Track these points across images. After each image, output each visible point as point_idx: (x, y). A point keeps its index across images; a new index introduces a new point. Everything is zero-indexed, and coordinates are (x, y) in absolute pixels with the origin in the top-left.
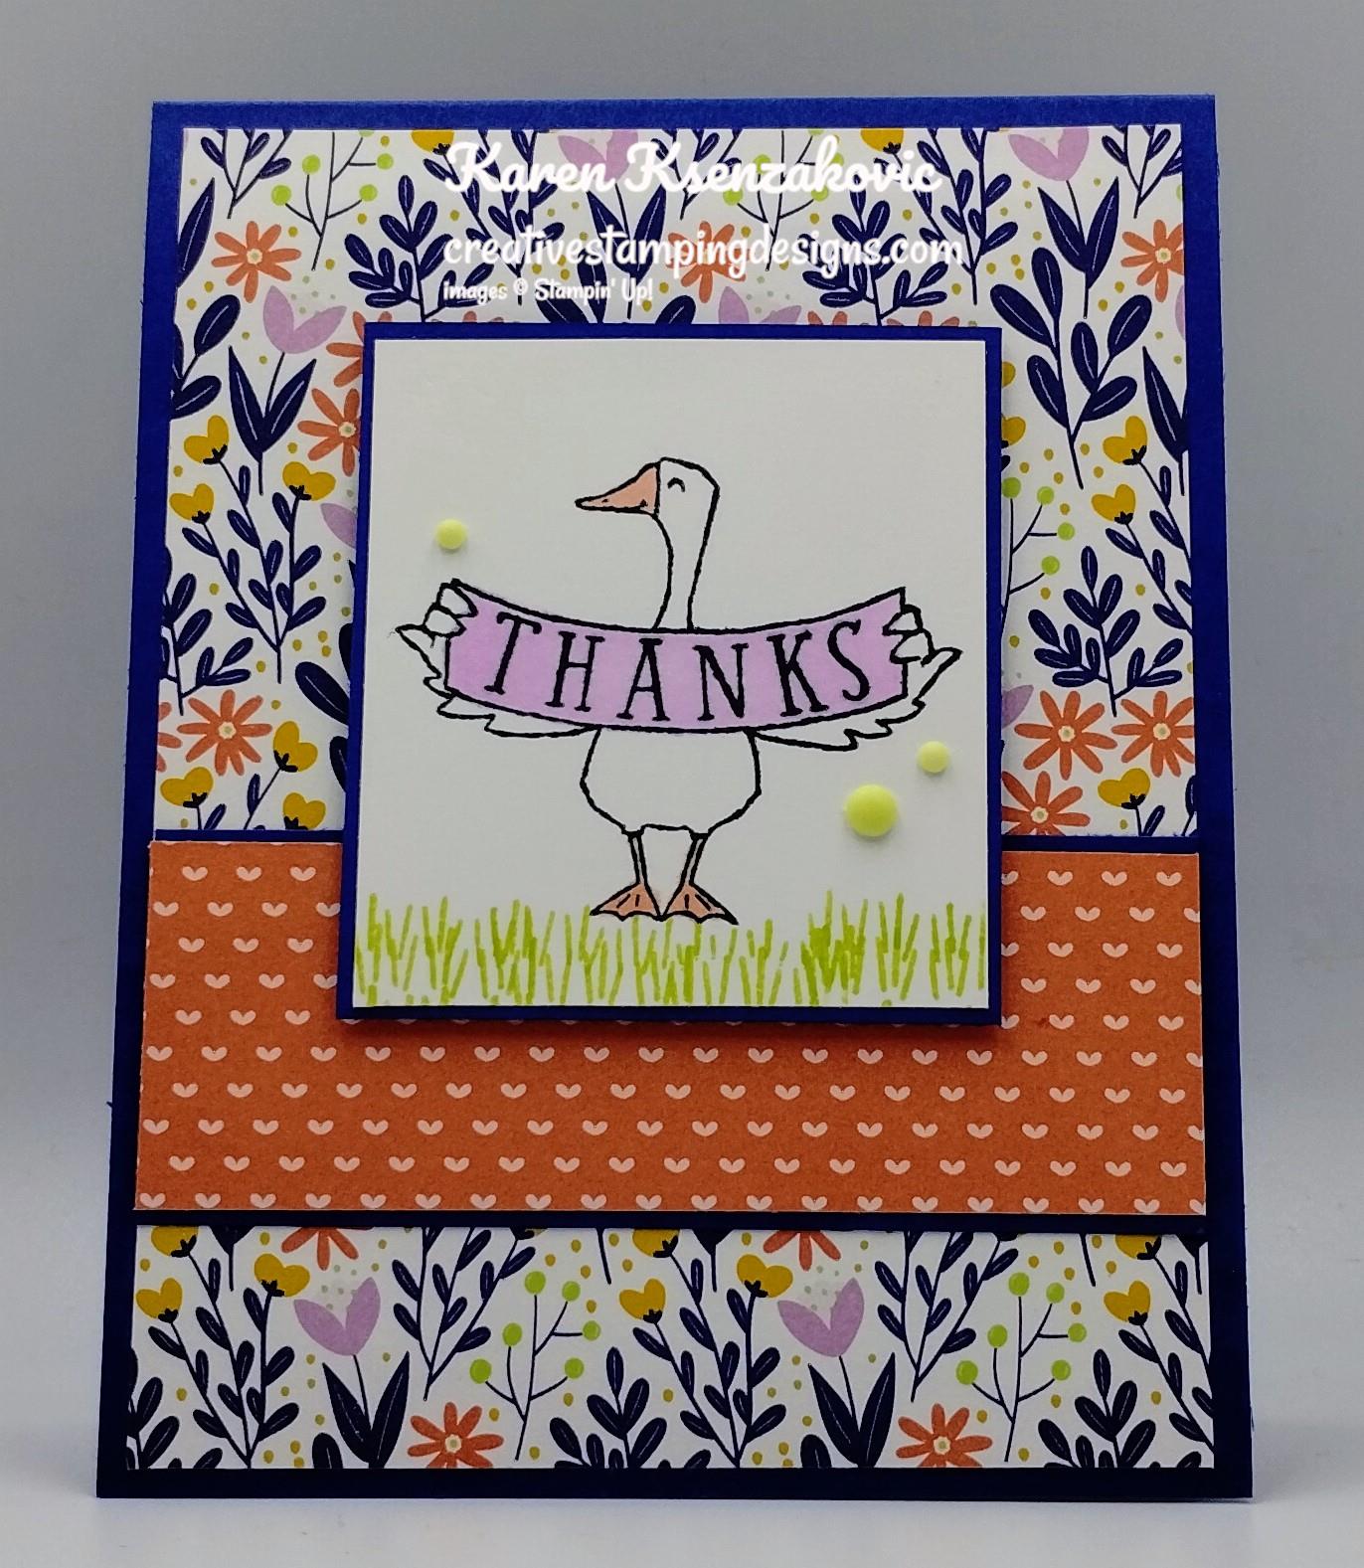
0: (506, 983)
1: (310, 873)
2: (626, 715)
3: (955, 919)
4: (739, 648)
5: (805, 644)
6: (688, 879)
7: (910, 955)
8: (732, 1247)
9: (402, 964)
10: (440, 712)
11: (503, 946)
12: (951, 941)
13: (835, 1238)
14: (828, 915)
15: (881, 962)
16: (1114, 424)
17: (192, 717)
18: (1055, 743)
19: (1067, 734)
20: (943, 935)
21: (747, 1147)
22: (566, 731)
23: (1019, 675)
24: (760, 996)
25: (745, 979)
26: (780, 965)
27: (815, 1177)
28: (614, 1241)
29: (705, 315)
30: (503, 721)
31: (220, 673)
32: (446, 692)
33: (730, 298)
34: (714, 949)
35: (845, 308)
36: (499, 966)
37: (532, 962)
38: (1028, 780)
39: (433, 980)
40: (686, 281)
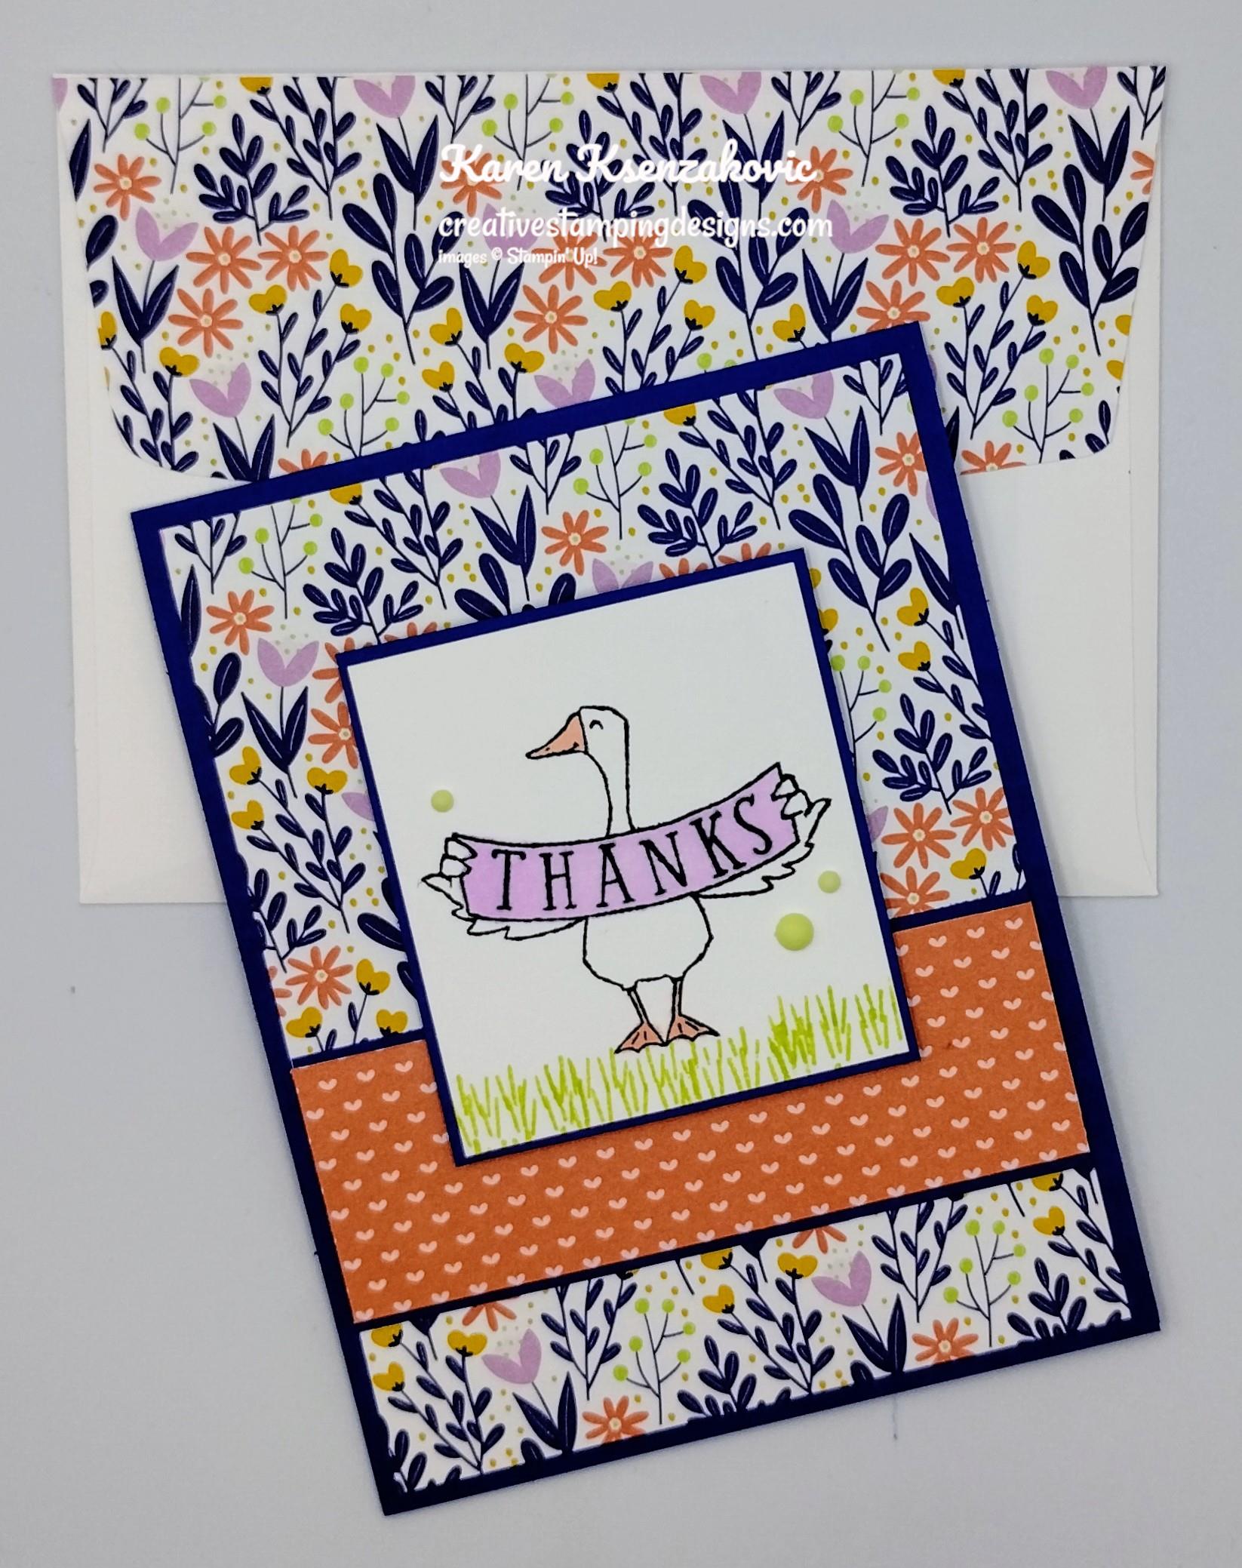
0: (568, 1115)
1: (409, 1065)
2: (603, 904)
3: (871, 994)
4: (672, 836)
5: (718, 821)
6: (677, 1011)
7: (846, 1028)
8: (771, 1250)
9: (492, 1120)
11: (559, 1091)
13: (839, 1227)
14: (782, 1014)
15: (827, 1038)
16: (901, 597)
17: (293, 972)
18: (912, 845)
19: (919, 835)
20: (866, 1008)
21: (764, 1184)
22: (563, 926)
23: (876, 801)
24: (748, 1082)
25: (735, 1073)
26: (757, 1057)
27: (818, 1192)
28: (689, 1266)
29: (585, 587)
30: (516, 929)
31: (303, 937)
32: (470, 917)
33: (599, 569)
34: (707, 1057)
35: (685, 556)
36: (560, 1105)
37: (582, 1096)
38: (899, 875)
39: (516, 1126)
40: (564, 562)
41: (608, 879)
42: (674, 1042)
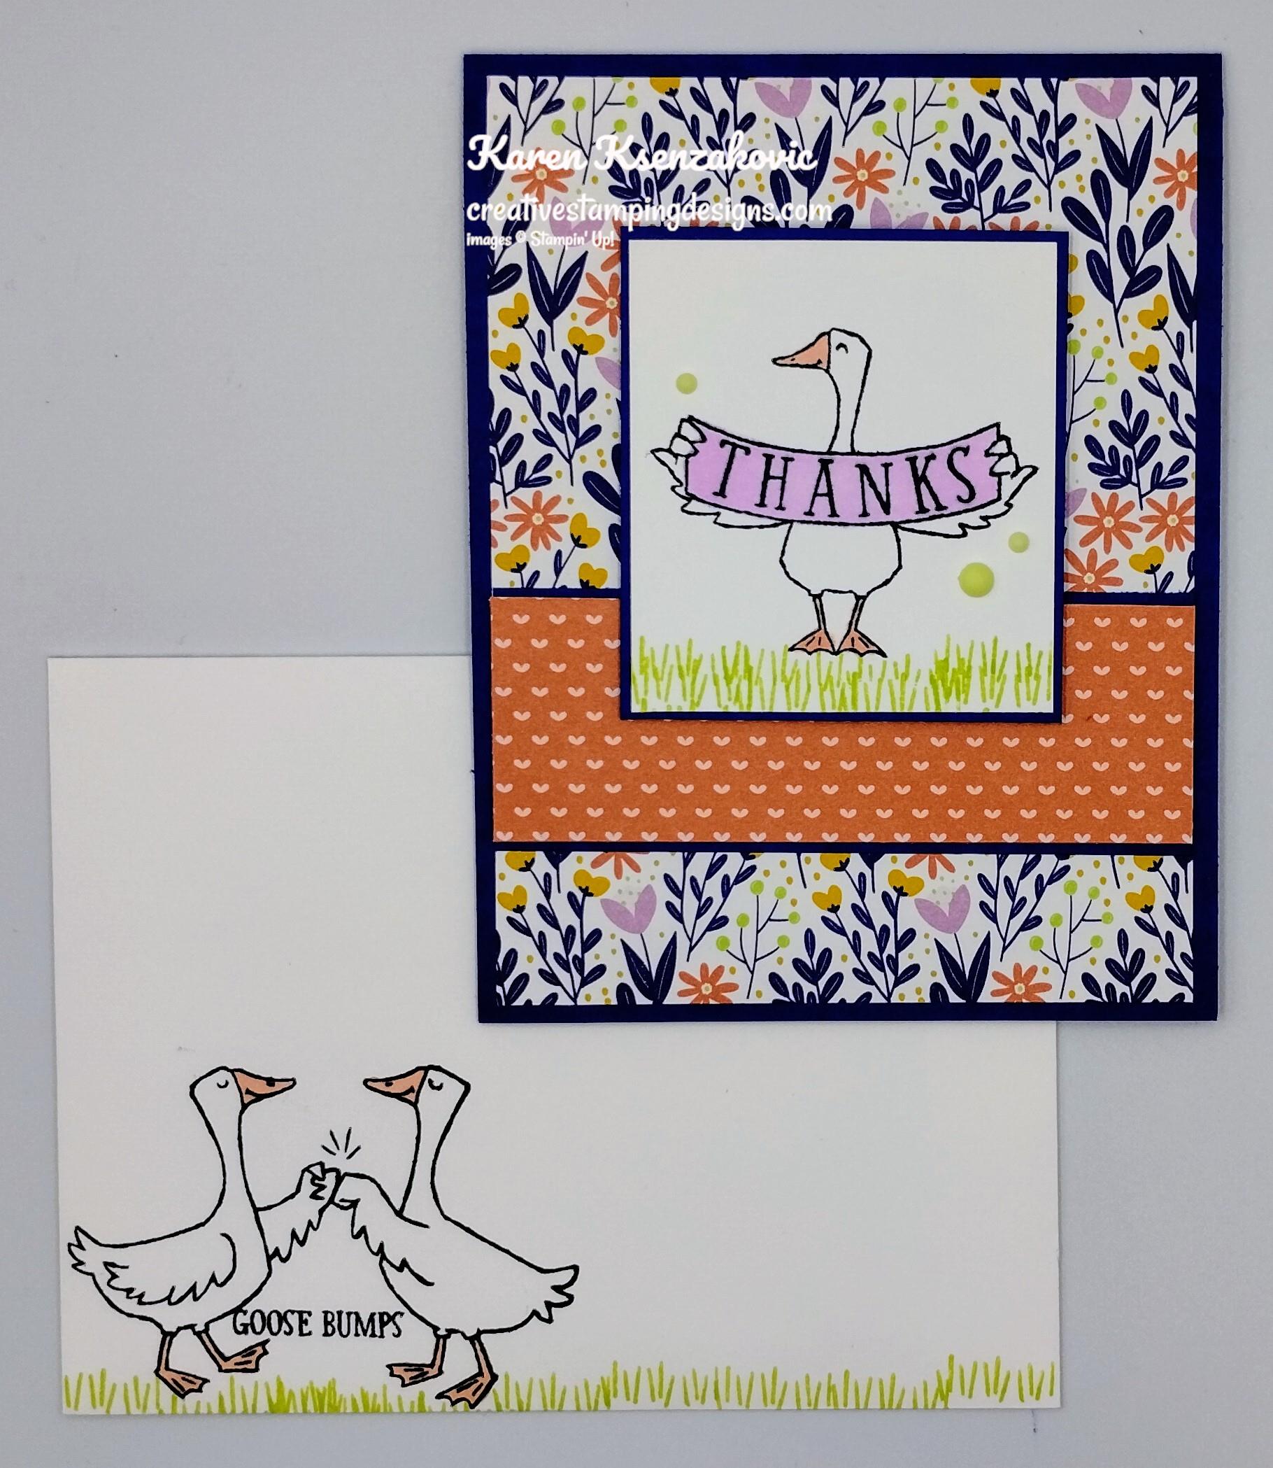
0: (733, 696)
1: (599, 619)
2: (810, 513)
3: (1031, 653)
4: (887, 466)
5: (932, 463)
6: (853, 627)
7: (1001, 677)
8: (885, 864)
9: (663, 685)
10: (683, 511)
11: (730, 672)
12: (1029, 668)
13: (952, 858)
14: (948, 651)
15: (983, 682)
16: (1145, 301)
17: (514, 509)
18: (1101, 529)
19: (1109, 522)
20: (1024, 664)
21: (892, 801)
22: (769, 524)
23: (1077, 481)
24: (902, 706)
25: (892, 694)
26: (915, 685)
27: (939, 820)
28: (808, 861)
29: (861, 220)
30: (726, 517)
31: (531, 479)
32: (686, 496)
33: (878, 207)
34: (871, 673)
35: (958, 215)
36: (728, 684)
37: (750, 682)
38: (1082, 554)
39: (684, 695)
40: (847, 193)
41: (820, 491)
42: (844, 653)
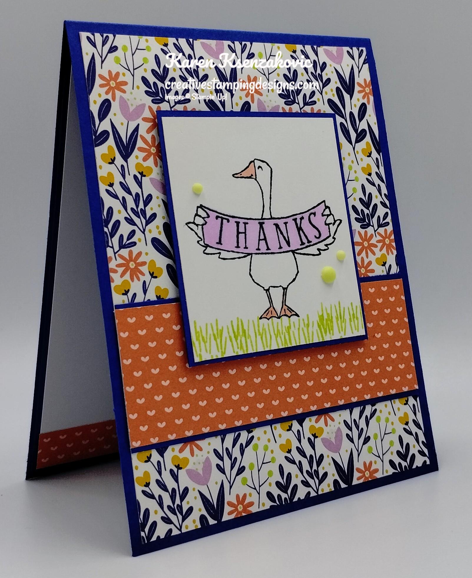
0: (239, 346)
1: (169, 315)
2: (259, 249)
3: (353, 307)
4: (286, 224)
5: (303, 221)
6: (284, 303)
7: (344, 321)
8: (308, 423)
9: (207, 345)
11: (236, 334)
12: (354, 314)
13: (332, 414)
14: (322, 311)
15: (338, 324)
16: (363, 144)
17: (120, 261)
18: (364, 247)
19: (366, 244)
20: (351, 313)
21: (307, 390)
22: (242, 256)
23: (354, 227)
24: (309, 340)
25: (304, 335)
26: (313, 329)
27: (326, 396)
28: (275, 428)
29: (254, 108)
30: (224, 254)
31: (126, 244)
32: (205, 245)
33: (260, 102)
34: (295, 326)
35: (291, 106)
36: (236, 341)
37: (245, 337)
39: (218, 349)
40: (247, 96)
41: (261, 238)
42: (282, 317)
